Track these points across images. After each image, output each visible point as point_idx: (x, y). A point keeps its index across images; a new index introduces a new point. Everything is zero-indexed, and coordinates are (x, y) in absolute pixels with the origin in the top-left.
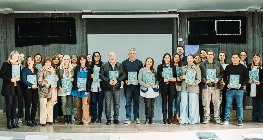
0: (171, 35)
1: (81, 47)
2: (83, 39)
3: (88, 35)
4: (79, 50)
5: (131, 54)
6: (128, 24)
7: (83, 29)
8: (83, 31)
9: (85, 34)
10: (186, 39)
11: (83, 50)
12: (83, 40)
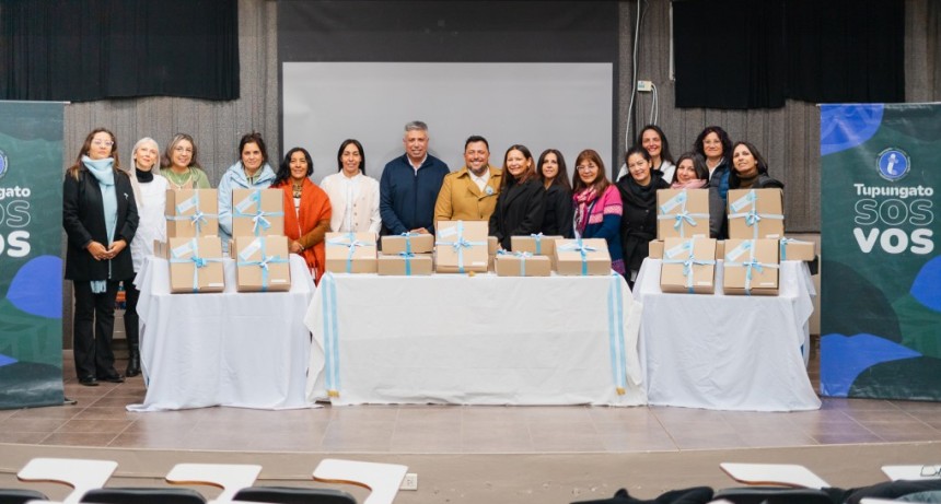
0: (609, 67)
1: (255, 111)
2: (266, 80)
3: (287, 66)
4: (250, 122)
5: (413, 140)
6: (441, 23)
7: (265, 42)
8: (266, 50)
9: (273, 61)
10: (668, 84)
11: (265, 122)
12: (265, 85)
